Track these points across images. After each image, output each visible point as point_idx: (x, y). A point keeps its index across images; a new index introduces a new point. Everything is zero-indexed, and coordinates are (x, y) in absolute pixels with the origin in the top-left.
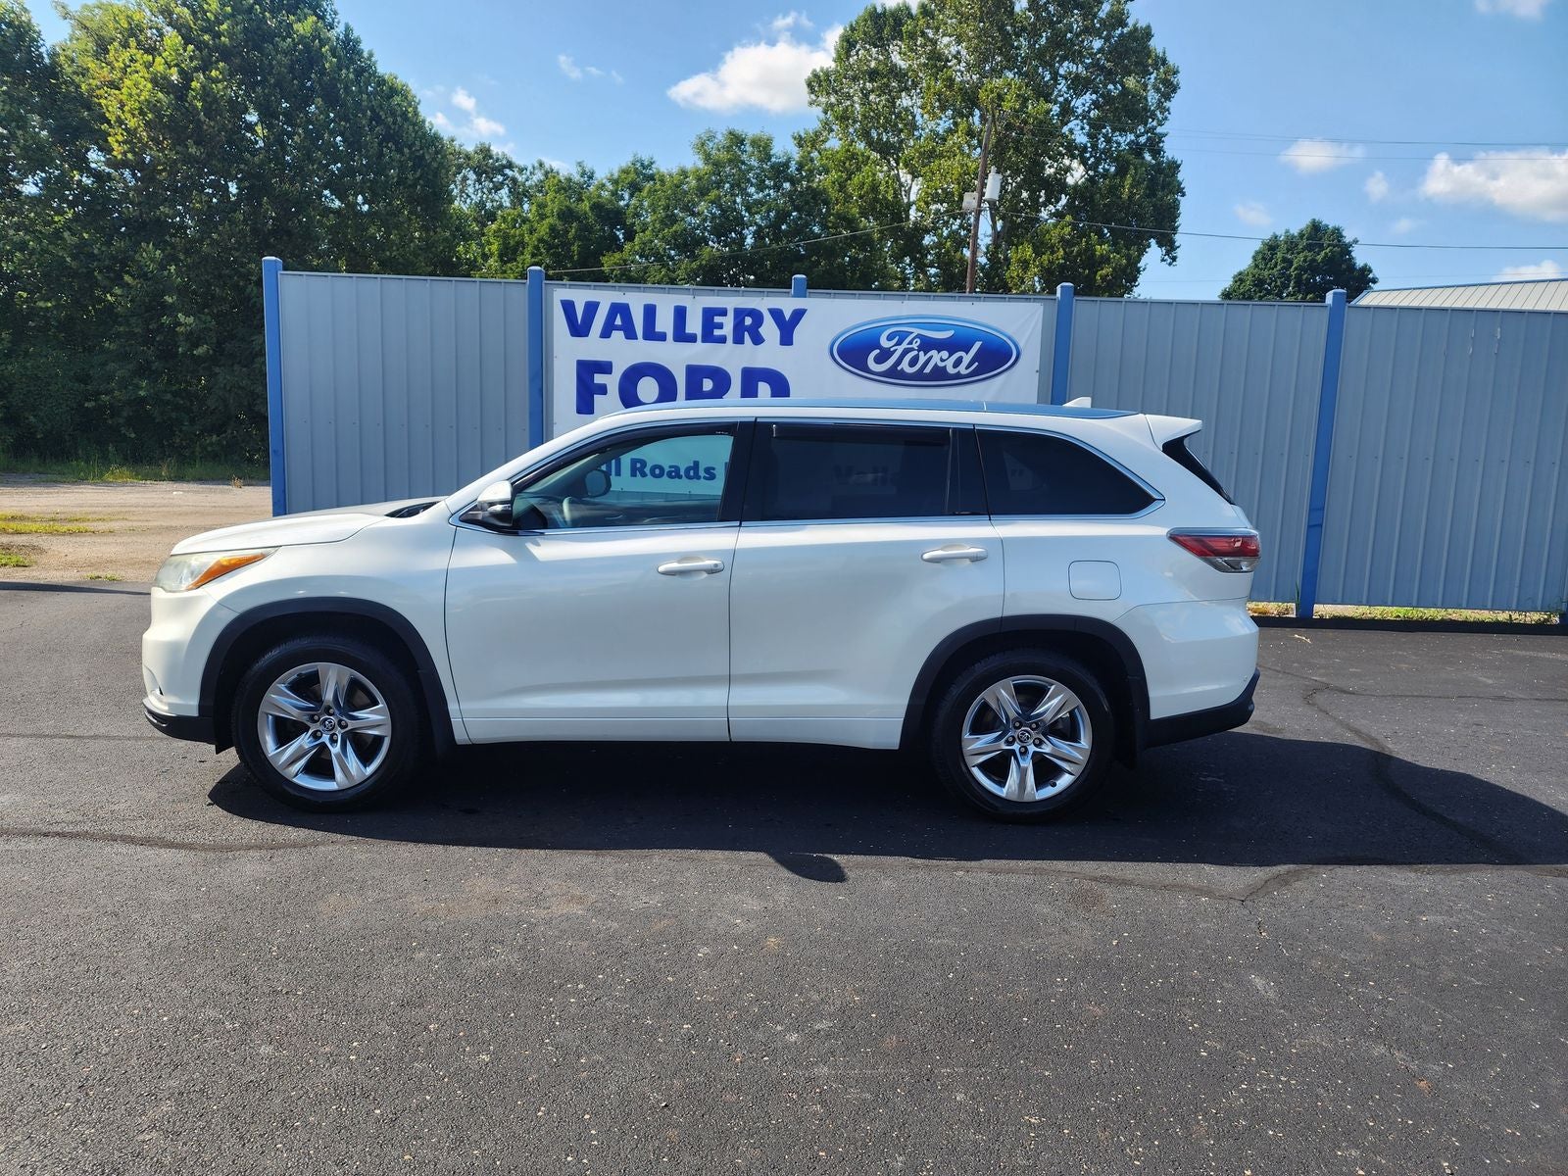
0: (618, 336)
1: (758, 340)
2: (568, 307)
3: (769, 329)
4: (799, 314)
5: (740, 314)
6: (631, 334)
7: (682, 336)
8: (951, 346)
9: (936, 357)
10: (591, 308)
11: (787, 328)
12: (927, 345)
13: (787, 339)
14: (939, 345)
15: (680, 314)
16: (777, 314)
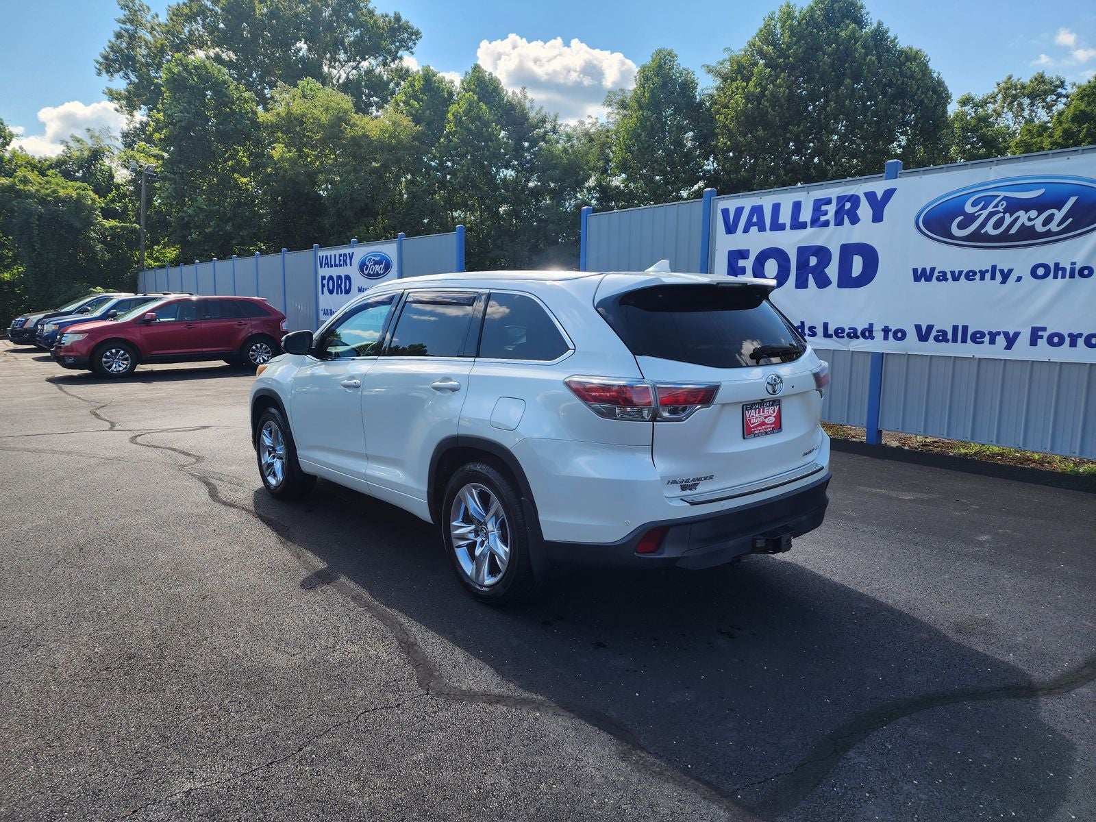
0: (754, 229)
1: (855, 220)
2: (725, 212)
3: (865, 211)
4: (889, 194)
5: (841, 199)
6: (762, 229)
7: (797, 225)
8: (1039, 205)
9: (1023, 217)
10: (739, 211)
11: (879, 206)
12: (1014, 206)
13: (878, 218)
14: (1026, 205)
15: (797, 206)
16: (870, 196)
